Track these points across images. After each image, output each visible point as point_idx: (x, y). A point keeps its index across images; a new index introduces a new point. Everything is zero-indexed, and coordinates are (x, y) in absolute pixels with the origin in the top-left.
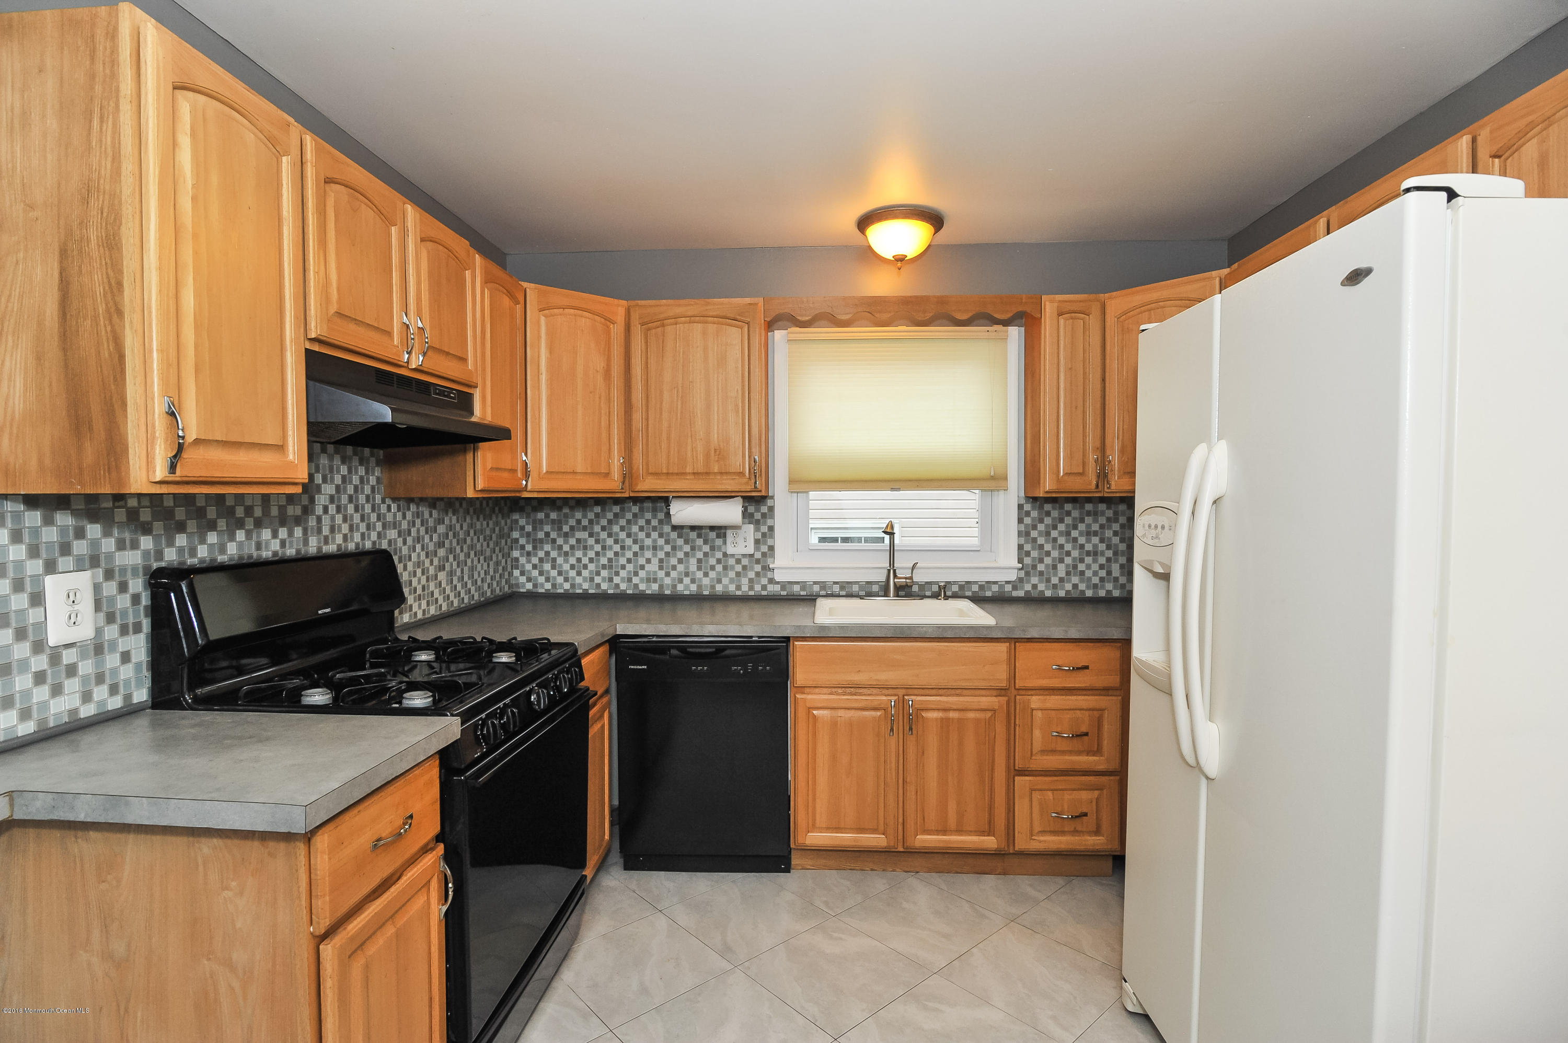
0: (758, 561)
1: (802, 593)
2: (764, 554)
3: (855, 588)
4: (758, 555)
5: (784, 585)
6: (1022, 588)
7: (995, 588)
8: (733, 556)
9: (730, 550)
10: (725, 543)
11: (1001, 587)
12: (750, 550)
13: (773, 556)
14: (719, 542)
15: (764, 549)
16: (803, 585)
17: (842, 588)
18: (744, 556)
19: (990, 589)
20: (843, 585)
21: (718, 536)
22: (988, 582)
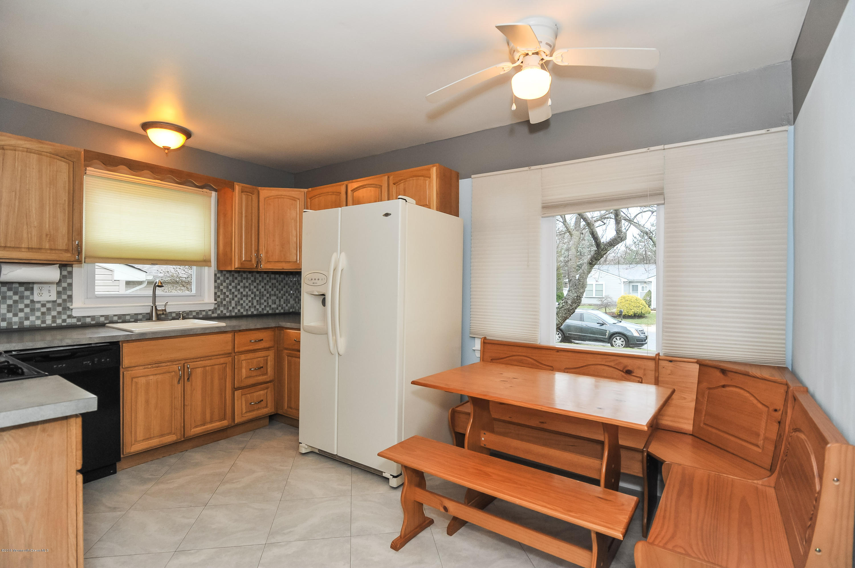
0: (59, 305)
1: (92, 322)
2: (64, 301)
3: (128, 318)
4: (59, 301)
5: (79, 319)
6: (216, 313)
7: (204, 313)
8: (39, 302)
9: (36, 298)
10: (32, 294)
11: (207, 312)
12: (54, 297)
13: (71, 301)
14: (27, 293)
15: (64, 297)
16: (93, 318)
17: (119, 318)
18: (48, 302)
19: (201, 314)
20: (120, 316)
21: (26, 290)
22: (200, 311)
